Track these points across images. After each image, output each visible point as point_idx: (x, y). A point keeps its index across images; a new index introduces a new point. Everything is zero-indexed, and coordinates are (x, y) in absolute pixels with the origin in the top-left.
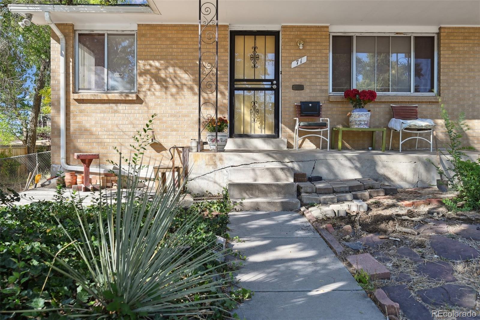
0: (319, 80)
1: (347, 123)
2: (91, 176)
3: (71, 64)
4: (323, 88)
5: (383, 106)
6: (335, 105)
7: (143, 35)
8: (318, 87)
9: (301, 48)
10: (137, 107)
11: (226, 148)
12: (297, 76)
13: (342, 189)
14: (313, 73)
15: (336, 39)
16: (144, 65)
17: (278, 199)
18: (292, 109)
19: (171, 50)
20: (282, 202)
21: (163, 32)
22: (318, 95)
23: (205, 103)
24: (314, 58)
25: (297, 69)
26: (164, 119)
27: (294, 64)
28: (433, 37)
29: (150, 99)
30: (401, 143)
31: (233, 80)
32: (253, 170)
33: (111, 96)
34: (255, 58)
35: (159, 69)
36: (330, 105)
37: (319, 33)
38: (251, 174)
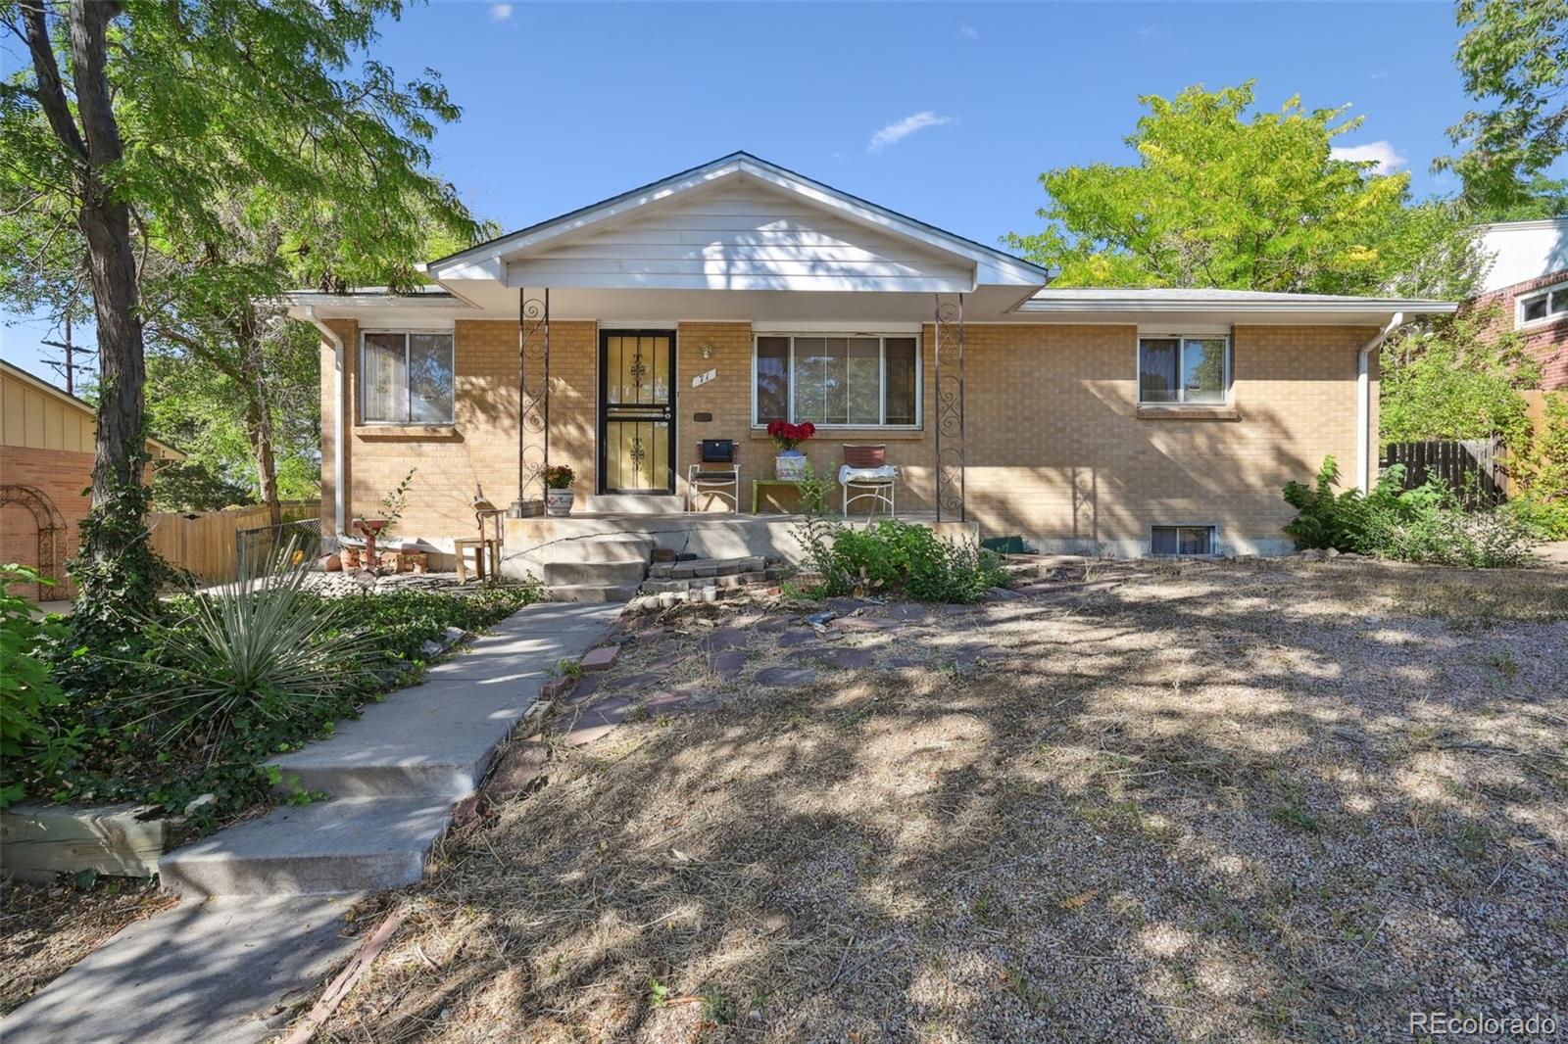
0: (736, 406)
1: (772, 472)
2: (378, 554)
3: (352, 381)
4: (743, 418)
5: (835, 445)
6: (760, 445)
7: (465, 337)
8: (735, 417)
9: (706, 356)
10: (453, 447)
11: (573, 511)
12: (702, 400)
13: (707, 572)
14: (726, 395)
15: (763, 342)
16: (462, 384)
17: (602, 585)
18: (694, 451)
19: (506, 360)
20: (605, 590)
21: (495, 332)
22: (735, 428)
23: (554, 444)
24: (727, 373)
25: (701, 389)
26: (497, 466)
27: (696, 382)
28: (914, 339)
29: (469, 435)
30: (846, 503)
31: (604, 405)
32: (583, 545)
33: (411, 431)
34: (638, 371)
35: (484, 390)
36: (753, 445)
37: (735, 334)
38: (580, 551)
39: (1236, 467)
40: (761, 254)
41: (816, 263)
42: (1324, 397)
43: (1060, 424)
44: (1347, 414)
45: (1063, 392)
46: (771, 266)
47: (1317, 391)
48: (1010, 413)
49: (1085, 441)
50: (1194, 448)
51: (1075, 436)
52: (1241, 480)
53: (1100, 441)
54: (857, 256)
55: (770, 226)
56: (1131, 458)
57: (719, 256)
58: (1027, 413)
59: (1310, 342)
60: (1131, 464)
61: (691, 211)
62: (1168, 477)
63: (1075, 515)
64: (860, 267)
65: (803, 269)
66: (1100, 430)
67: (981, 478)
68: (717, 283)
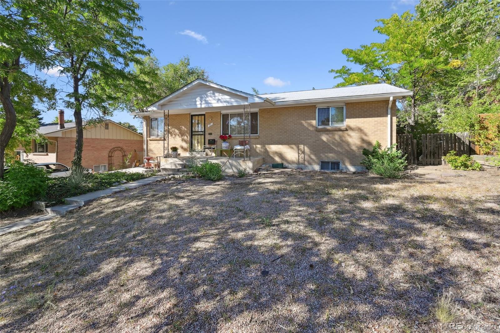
0: (217, 131)
3: (148, 128)
5: (238, 140)
8: (217, 134)
9: (211, 120)
12: (210, 130)
14: (214, 129)
15: (224, 115)
18: (208, 142)
19: (174, 123)
22: (215, 136)
24: (215, 123)
25: (210, 127)
28: (258, 112)
30: (235, 155)
31: (192, 132)
33: (158, 138)
34: (198, 123)
35: (170, 129)
37: (219, 114)
38: (171, 165)
39: (348, 144)
40: (207, 99)
41: (219, 100)
42: (376, 123)
43: (294, 133)
44: (384, 127)
45: (295, 124)
46: (209, 101)
47: (373, 121)
48: (281, 131)
49: (301, 137)
50: (335, 139)
51: (298, 136)
52: (350, 148)
53: (305, 137)
54: (227, 98)
55: (209, 92)
56: (314, 142)
57: (199, 100)
58: (285, 131)
59: (371, 106)
60: (314, 144)
61: (193, 91)
62: (326, 147)
63: (299, 158)
64: (228, 100)
65: (215, 102)
66: (305, 135)
67: (274, 148)
68: (199, 106)
